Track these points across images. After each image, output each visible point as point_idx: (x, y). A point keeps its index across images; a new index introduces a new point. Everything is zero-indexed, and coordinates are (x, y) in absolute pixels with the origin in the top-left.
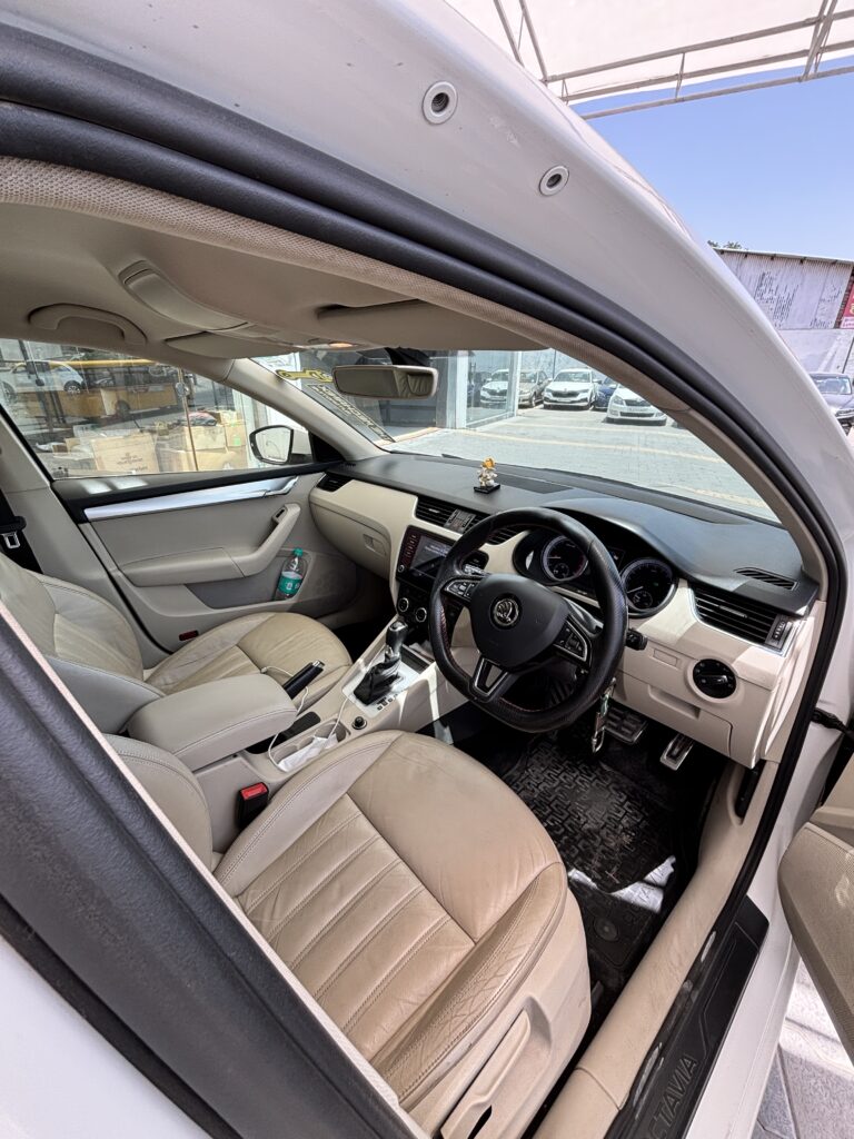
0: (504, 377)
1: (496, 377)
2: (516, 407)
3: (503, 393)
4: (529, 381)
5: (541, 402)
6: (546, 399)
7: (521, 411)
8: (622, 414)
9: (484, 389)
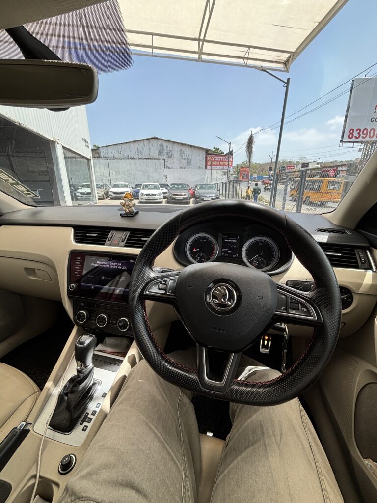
0: (88, 186)
1: (83, 186)
2: (97, 199)
3: (89, 193)
4: (100, 188)
5: (108, 197)
6: (110, 195)
7: (100, 201)
8: (145, 200)
9: (78, 192)
